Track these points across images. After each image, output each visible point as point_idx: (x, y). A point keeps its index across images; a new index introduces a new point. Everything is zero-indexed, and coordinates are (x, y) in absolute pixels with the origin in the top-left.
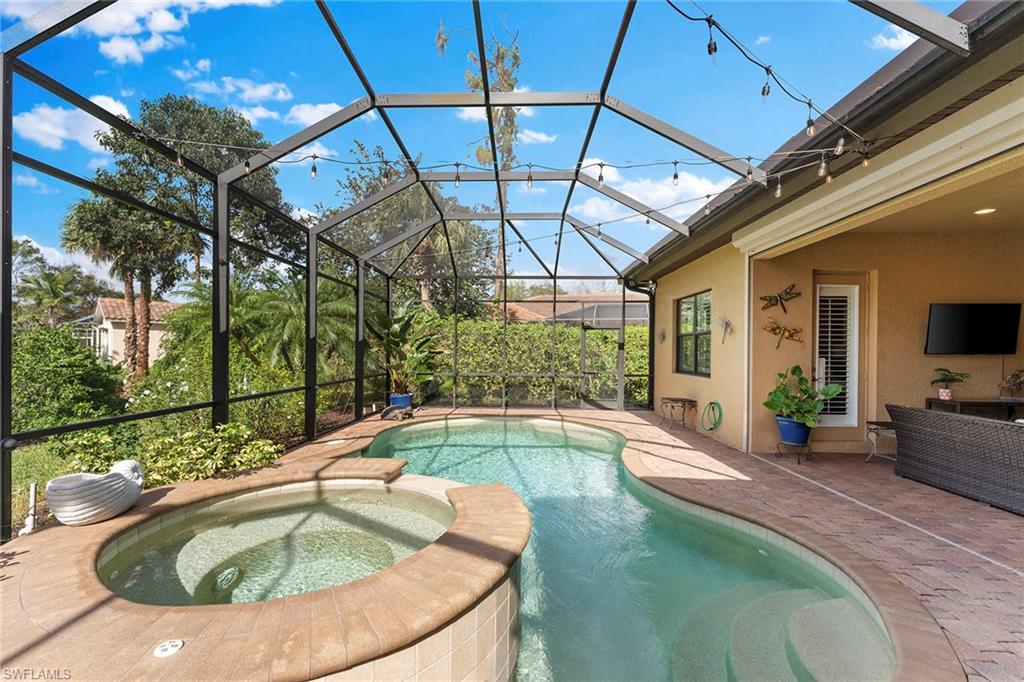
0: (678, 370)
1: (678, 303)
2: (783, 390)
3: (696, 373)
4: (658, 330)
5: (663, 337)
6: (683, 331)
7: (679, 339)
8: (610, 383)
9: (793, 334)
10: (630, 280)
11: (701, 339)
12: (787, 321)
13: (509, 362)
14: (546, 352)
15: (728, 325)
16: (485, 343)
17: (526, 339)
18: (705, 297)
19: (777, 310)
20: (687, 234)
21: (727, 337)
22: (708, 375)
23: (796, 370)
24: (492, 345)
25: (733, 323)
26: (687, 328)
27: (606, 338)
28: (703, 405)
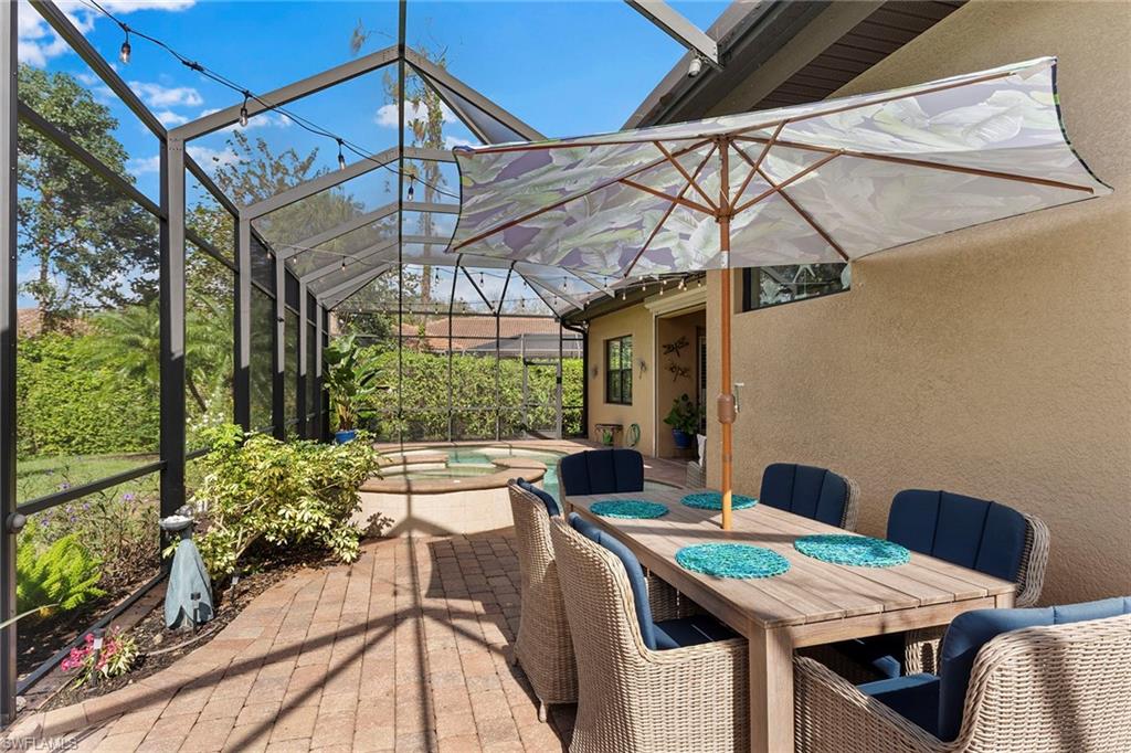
0: (608, 400)
1: (608, 343)
2: (676, 411)
3: (622, 402)
4: (590, 367)
5: (596, 372)
6: (612, 367)
7: (609, 374)
8: (543, 417)
9: (684, 372)
10: (566, 320)
11: (625, 373)
12: (681, 363)
13: (438, 397)
14: (478, 386)
15: (643, 364)
16: (412, 377)
17: (457, 373)
18: (628, 340)
19: (674, 354)
20: (613, 296)
21: (643, 374)
22: (630, 404)
23: (685, 397)
24: (419, 379)
25: (647, 362)
26: (615, 364)
27: (539, 371)
28: (627, 427)
